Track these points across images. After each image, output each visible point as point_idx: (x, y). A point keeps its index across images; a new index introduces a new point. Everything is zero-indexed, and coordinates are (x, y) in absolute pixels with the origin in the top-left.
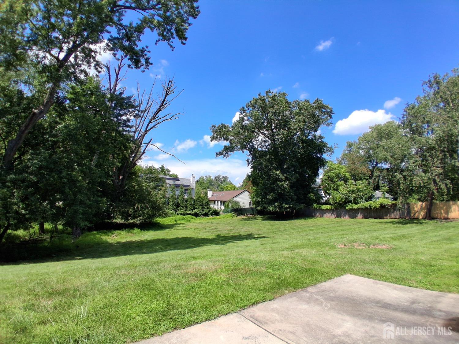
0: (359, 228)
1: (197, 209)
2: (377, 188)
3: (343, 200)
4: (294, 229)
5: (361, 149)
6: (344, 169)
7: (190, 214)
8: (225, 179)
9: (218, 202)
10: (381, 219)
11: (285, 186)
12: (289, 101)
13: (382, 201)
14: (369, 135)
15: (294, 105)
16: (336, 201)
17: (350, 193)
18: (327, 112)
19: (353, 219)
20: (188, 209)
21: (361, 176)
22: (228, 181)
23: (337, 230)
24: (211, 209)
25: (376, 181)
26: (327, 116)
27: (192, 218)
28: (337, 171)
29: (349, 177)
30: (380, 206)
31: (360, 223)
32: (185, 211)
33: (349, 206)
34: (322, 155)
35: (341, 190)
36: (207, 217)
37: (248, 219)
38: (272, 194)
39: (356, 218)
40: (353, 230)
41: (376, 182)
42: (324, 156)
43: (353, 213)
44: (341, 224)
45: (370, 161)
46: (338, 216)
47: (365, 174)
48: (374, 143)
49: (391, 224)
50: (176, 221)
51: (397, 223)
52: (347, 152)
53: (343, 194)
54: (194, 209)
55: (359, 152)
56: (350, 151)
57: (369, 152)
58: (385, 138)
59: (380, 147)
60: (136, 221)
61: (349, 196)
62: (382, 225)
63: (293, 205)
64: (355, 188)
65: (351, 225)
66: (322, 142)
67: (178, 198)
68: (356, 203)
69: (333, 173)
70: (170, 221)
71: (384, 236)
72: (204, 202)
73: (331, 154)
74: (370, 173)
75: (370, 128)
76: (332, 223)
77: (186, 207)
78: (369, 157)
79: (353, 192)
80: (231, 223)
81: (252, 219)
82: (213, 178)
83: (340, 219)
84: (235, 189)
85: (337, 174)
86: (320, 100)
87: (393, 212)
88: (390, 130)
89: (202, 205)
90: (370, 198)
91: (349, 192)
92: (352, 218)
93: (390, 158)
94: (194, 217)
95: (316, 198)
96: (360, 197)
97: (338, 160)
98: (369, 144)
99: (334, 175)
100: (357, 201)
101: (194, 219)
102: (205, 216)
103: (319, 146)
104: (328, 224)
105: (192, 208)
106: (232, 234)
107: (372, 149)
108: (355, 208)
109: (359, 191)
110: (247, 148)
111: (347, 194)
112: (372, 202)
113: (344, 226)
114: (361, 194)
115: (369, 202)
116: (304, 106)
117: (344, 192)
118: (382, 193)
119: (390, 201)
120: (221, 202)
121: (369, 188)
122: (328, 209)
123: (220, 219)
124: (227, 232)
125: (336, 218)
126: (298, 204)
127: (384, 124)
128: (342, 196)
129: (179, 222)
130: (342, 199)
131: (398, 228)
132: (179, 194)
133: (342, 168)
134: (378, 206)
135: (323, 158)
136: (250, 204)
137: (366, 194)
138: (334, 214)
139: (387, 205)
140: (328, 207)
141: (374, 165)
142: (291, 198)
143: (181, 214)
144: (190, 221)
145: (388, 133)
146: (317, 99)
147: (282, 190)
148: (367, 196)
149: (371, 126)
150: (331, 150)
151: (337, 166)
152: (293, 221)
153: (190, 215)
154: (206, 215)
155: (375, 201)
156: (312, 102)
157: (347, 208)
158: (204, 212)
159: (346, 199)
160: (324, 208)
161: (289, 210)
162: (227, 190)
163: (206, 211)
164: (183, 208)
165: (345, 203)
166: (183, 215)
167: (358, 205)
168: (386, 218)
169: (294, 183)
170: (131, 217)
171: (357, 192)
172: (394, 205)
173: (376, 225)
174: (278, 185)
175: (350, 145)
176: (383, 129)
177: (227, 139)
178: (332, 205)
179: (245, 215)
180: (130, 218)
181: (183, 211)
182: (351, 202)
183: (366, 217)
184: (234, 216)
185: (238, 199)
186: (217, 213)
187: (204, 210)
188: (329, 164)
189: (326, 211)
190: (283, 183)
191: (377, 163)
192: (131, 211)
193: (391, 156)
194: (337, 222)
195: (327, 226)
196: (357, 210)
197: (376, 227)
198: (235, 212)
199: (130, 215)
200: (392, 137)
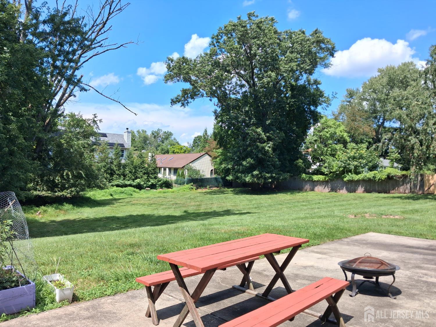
0: (361, 203)
1: (139, 178)
2: (385, 154)
3: (341, 169)
4: (281, 204)
5: (365, 100)
6: (342, 127)
7: (130, 185)
8: (168, 135)
9: (165, 169)
10: (387, 193)
11: (267, 148)
12: (279, 31)
13: (389, 171)
14: (377, 81)
15: (284, 36)
16: (332, 171)
17: (351, 159)
18: (328, 49)
19: (352, 194)
20: (128, 178)
21: (362, 137)
22: (173, 139)
23: (335, 205)
24: (160, 179)
25: (386, 145)
26: (326, 53)
27: (134, 191)
28: (332, 130)
29: (348, 139)
30: (386, 177)
31: (361, 198)
32: (122, 182)
33: (348, 176)
34: (316, 107)
35: (339, 156)
36: (155, 190)
37: (215, 193)
38: (249, 160)
39: (355, 192)
40: (354, 205)
41: (385, 147)
42: (319, 109)
43: (352, 187)
44: (338, 198)
45: (376, 118)
46: (333, 190)
47: (367, 135)
48: (383, 93)
49: (399, 200)
50: (111, 195)
51: (407, 198)
52: (345, 103)
53: (341, 161)
54: (136, 178)
55: (361, 104)
56: (349, 102)
57: (375, 105)
58: (399, 87)
59: (390, 98)
60: (66, 193)
61: (349, 164)
62: (389, 201)
63: (276, 174)
64: (357, 154)
65: (350, 200)
66: (317, 89)
67: (112, 163)
68: (357, 173)
69: (327, 132)
70: (103, 196)
71: (393, 210)
72: (150, 169)
73: (327, 107)
74: (374, 134)
75: (380, 71)
76: (326, 197)
77: (125, 176)
78: (375, 111)
79: (354, 158)
80: (192, 197)
81: (219, 192)
82: (149, 133)
83: (336, 193)
84: (185, 151)
85: (331, 133)
86: (319, 32)
87: (403, 185)
88: (405, 76)
89: (147, 173)
90: (374, 168)
91: (349, 158)
92: (350, 193)
93: (405, 117)
94: (137, 190)
95: (305, 165)
96: (362, 165)
97: (334, 115)
98: (376, 93)
99: (328, 135)
100: (358, 171)
101: (137, 192)
102: (151, 189)
103: (314, 95)
104: (322, 199)
105: (133, 178)
106: (202, 210)
107: (379, 100)
108: (356, 179)
109: (361, 157)
110: (216, 95)
111: (346, 161)
112: (377, 172)
113: (342, 201)
114: (364, 161)
115: (373, 172)
116: (298, 38)
117: (343, 159)
118: (390, 160)
119: (399, 171)
120: (170, 169)
121: (374, 153)
122: (321, 180)
123: (173, 192)
124: (195, 208)
125: (330, 192)
126: (282, 173)
127: (399, 67)
128: (340, 163)
129: (116, 197)
130: (339, 167)
131: (408, 204)
132: (114, 157)
133: (339, 126)
134: (384, 177)
135: (317, 112)
136: (211, 173)
137: (370, 162)
138: (328, 187)
139: (395, 176)
140: (321, 177)
141: (380, 123)
142: (274, 166)
143: (118, 186)
144: (132, 195)
145: (403, 79)
146: (316, 30)
147: (262, 154)
148: (371, 164)
149: (381, 68)
150: (328, 102)
151: (332, 123)
152: (275, 195)
153: (130, 188)
154: (153, 187)
155: (381, 171)
156: (308, 34)
157: (345, 179)
158: (150, 183)
159: (345, 167)
160: (316, 180)
161: (270, 180)
162: (174, 152)
163: (152, 181)
164: (120, 177)
165: (343, 172)
166: (120, 187)
167: (359, 175)
168: (393, 192)
169: (277, 145)
170: (58, 187)
171: (359, 159)
172: (405, 177)
173: (381, 200)
174: (258, 147)
175: (351, 94)
176: (397, 73)
177: (187, 79)
178: (326, 175)
179: (208, 187)
180: (56, 189)
181: (121, 181)
182: (350, 171)
183: (367, 191)
184: (192, 188)
185: (196, 166)
186: (167, 185)
187: (150, 180)
188: (322, 121)
189: (319, 182)
190: (265, 144)
191: (384, 120)
192: (58, 180)
193: (407, 115)
194: (333, 197)
195: (321, 201)
196: (358, 182)
197: (382, 202)
198: (194, 184)
199: (56, 185)
200: (408, 86)
